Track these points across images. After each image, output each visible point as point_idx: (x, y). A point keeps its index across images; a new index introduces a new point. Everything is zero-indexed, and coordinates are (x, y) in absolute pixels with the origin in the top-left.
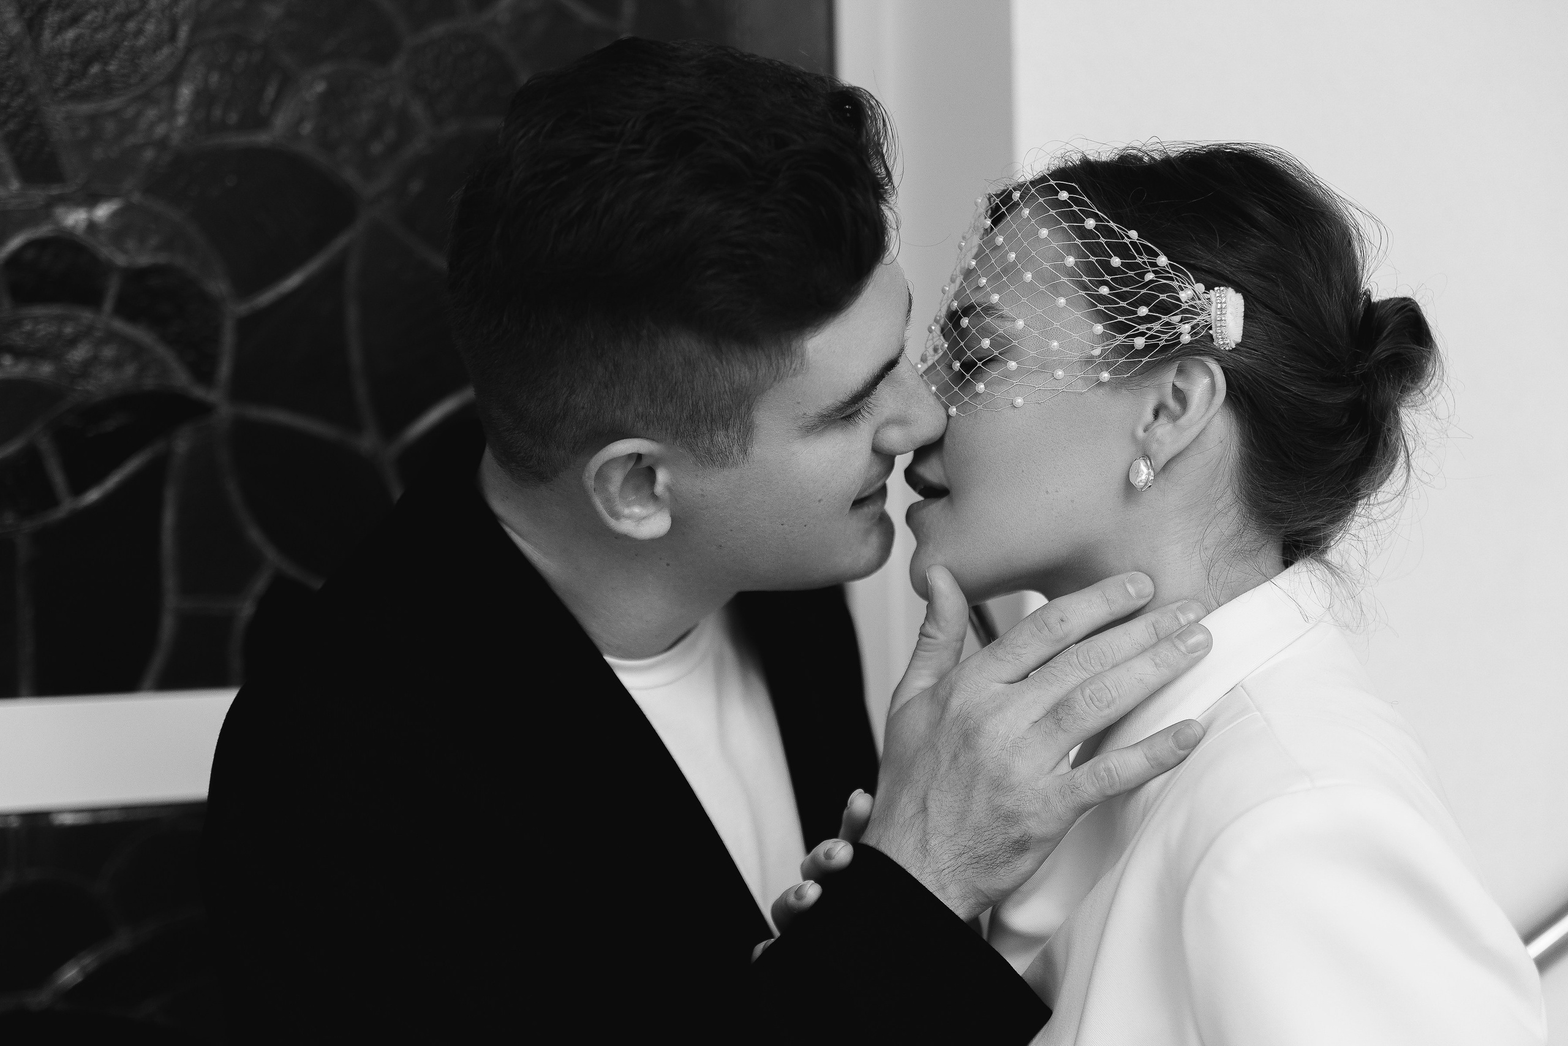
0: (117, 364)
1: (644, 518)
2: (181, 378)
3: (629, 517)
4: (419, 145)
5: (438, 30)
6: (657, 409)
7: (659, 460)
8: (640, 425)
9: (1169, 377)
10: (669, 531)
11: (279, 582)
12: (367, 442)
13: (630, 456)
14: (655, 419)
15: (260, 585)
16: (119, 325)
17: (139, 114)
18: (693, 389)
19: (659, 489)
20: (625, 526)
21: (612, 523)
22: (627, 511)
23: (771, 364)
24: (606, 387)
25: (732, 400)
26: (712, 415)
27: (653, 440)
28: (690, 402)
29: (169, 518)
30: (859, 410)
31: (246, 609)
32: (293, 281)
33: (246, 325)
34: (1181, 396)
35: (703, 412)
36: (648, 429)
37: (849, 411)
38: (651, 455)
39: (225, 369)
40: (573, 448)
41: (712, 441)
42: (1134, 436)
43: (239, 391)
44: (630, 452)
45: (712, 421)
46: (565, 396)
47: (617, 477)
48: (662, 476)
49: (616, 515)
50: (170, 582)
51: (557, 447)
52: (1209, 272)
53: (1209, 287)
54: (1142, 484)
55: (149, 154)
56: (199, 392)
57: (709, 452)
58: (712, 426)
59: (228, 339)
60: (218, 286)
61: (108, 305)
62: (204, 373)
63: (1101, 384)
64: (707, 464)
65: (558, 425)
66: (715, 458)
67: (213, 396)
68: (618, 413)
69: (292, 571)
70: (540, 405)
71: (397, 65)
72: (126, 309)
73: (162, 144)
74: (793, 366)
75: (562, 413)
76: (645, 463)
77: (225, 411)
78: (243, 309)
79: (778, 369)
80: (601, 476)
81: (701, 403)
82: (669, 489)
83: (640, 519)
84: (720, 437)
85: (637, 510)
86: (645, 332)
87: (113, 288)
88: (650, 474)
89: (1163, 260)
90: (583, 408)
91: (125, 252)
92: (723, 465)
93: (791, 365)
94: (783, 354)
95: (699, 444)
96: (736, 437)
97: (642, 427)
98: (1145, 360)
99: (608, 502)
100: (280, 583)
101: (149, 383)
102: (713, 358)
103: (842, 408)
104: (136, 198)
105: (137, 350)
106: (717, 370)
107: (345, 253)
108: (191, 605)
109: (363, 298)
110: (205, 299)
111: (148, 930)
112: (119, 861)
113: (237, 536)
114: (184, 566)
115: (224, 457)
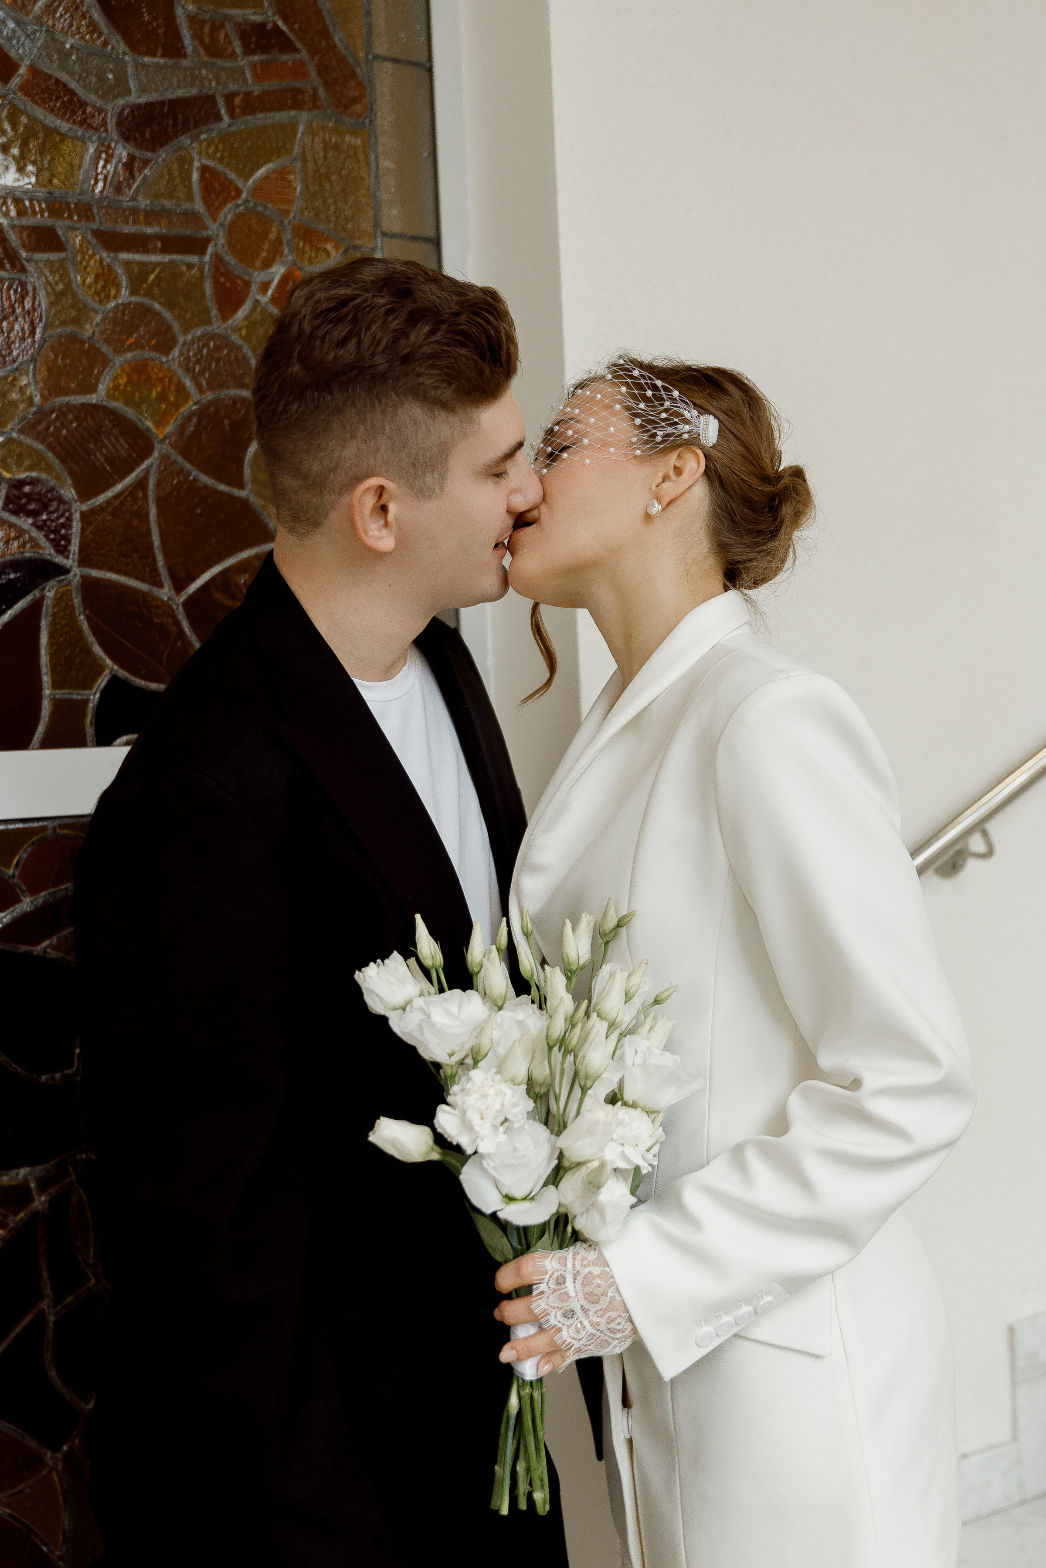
0: (7, 541)
1: (382, 537)
2: (48, 551)
3: (373, 535)
4: (190, 406)
5: (198, 332)
7: (392, 493)
8: (385, 465)
9: (672, 459)
10: (394, 547)
11: (114, 680)
12: (165, 593)
13: (379, 487)
14: (393, 464)
15: (102, 682)
16: (7, 515)
17: (15, 380)
18: (417, 442)
19: (391, 517)
20: (372, 541)
21: (365, 537)
22: (372, 530)
24: (366, 442)
25: (439, 451)
26: (426, 462)
27: (391, 476)
28: (415, 452)
29: (44, 639)
31: (94, 697)
32: (115, 489)
33: (88, 517)
34: (678, 471)
35: (421, 459)
36: (389, 468)
37: (499, 469)
38: (388, 490)
39: (75, 547)
42: (650, 489)
43: (85, 560)
44: (378, 484)
45: (426, 466)
46: (339, 452)
47: (369, 502)
48: (392, 506)
49: (366, 533)
50: (46, 679)
52: (700, 406)
53: (701, 414)
54: (655, 513)
56: (59, 560)
57: (421, 489)
58: (425, 470)
59: (76, 525)
60: (69, 492)
62: (62, 548)
63: (636, 457)
64: (420, 498)
65: (332, 475)
67: (68, 563)
68: (371, 460)
69: (122, 673)
70: (321, 463)
71: (176, 352)
72: (11, 505)
74: (474, 429)
77: (76, 573)
78: (85, 507)
79: (466, 430)
81: (420, 453)
82: (395, 516)
83: (380, 538)
84: (429, 478)
85: (377, 530)
86: (390, 403)
89: (676, 393)
92: (429, 499)
93: (473, 427)
94: (470, 420)
95: (417, 484)
96: (438, 478)
98: (661, 446)
99: (363, 521)
101: (28, 554)
104: (14, 436)
105: (20, 531)
107: (147, 471)
108: (60, 694)
109: (159, 501)
110: (61, 501)
111: (41, 898)
112: (22, 855)
113: (87, 651)
114: (53, 671)
115: (77, 600)
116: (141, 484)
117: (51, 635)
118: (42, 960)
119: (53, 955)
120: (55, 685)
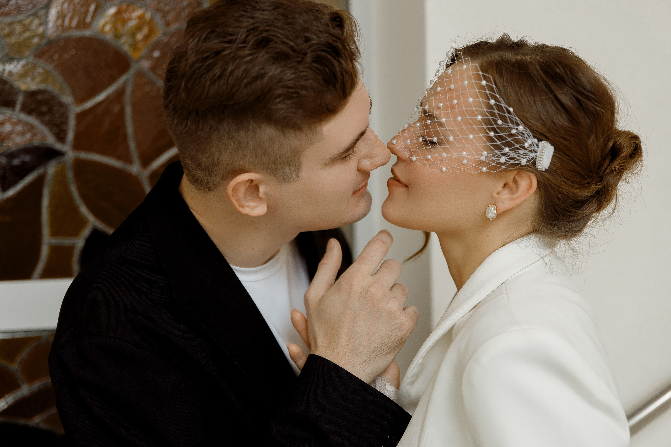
0: (22, 134)
1: (255, 207)
2: (51, 140)
3: (248, 207)
6: (258, 160)
7: (261, 182)
8: (251, 166)
10: (267, 213)
12: (135, 168)
13: (248, 181)
14: (258, 164)
15: (86, 232)
16: (24, 117)
17: (31, 22)
18: (274, 150)
19: (261, 194)
20: (246, 211)
21: (241, 209)
22: (247, 204)
23: (308, 138)
24: (235, 151)
25: (291, 154)
26: (283, 161)
27: (258, 173)
28: (273, 156)
29: (45, 202)
30: (349, 154)
31: (79, 243)
32: (101, 97)
33: (80, 116)
35: (279, 159)
36: (255, 168)
37: (344, 155)
38: (257, 180)
39: (70, 136)
40: (223, 177)
41: (283, 172)
43: (77, 146)
44: (247, 179)
45: (283, 163)
46: (218, 156)
47: (242, 190)
48: (262, 189)
49: (243, 206)
50: (46, 230)
51: (216, 177)
53: (539, 141)
54: (491, 217)
55: (36, 40)
56: (58, 146)
57: (282, 177)
58: (283, 166)
59: (72, 122)
60: (67, 99)
61: (18, 107)
62: (61, 137)
63: (482, 173)
64: (282, 182)
65: (216, 168)
66: (286, 179)
67: (65, 148)
68: (241, 162)
69: (101, 226)
70: (207, 159)
72: (27, 110)
73: (42, 36)
74: (318, 138)
75: (217, 163)
76: (254, 183)
77: (71, 155)
78: (79, 109)
79: (311, 140)
80: (235, 189)
81: (278, 156)
82: (266, 194)
83: (253, 208)
84: (287, 170)
85: (252, 204)
86: (251, 127)
87: (20, 100)
88: (257, 188)
90: (226, 160)
91: (25, 83)
92: (289, 182)
93: (317, 137)
94: (313, 133)
95: (278, 174)
96: (294, 169)
97: (252, 167)
98: (503, 167)
99: (239, 201)
100: (96, 232)
101: (36, 142)
102: (282, 137)
103: (341, 155)
104: (31, 59)
105: (31, 128)
106: (284, 142)
107: (125, 84)
108: (56, 241)
109: (134, 105)
110: (61, 104)
111: (36, 385)
112: (23, 355)
113: (76, 210)
114: (52, 224)
115: (70, 175)
116: (120, 94)
117: (52, 199)
118: (36, 430)
119: (43, 426)
120: (54, 233)
